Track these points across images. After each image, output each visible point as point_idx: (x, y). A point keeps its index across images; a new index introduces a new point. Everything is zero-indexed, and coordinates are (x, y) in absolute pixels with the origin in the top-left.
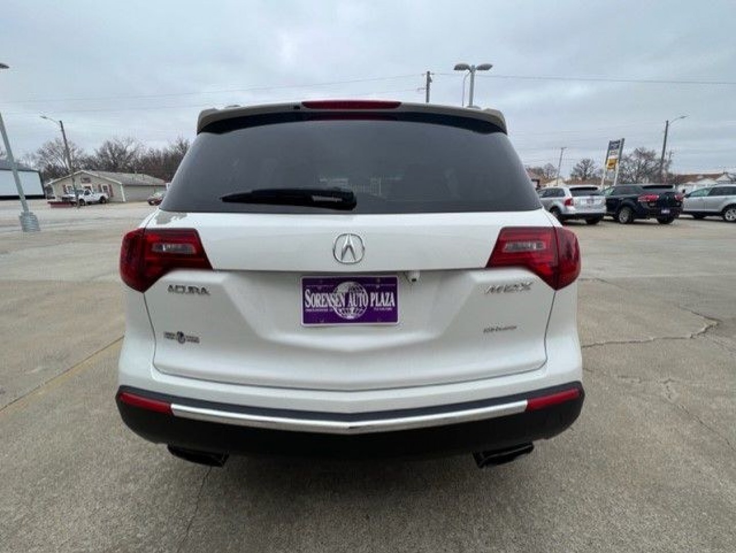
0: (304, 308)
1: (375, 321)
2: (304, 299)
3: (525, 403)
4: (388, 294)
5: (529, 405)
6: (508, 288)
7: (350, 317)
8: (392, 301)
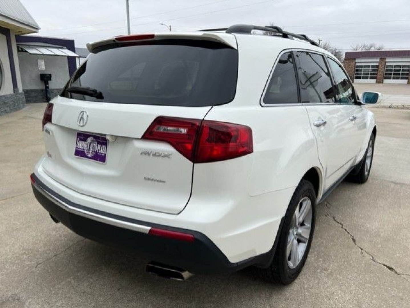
0: (76, 147)
1: (97, 160)
2: (77, 143)
3: (149, 228)
4: (104, 146)
5: (150, 231)
6: (156, 155)
7: (89, 156)
8: (105, 151)
